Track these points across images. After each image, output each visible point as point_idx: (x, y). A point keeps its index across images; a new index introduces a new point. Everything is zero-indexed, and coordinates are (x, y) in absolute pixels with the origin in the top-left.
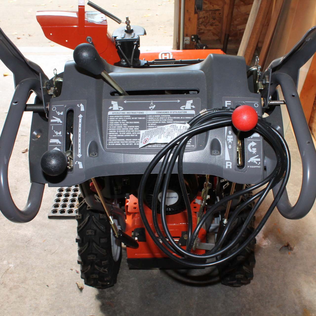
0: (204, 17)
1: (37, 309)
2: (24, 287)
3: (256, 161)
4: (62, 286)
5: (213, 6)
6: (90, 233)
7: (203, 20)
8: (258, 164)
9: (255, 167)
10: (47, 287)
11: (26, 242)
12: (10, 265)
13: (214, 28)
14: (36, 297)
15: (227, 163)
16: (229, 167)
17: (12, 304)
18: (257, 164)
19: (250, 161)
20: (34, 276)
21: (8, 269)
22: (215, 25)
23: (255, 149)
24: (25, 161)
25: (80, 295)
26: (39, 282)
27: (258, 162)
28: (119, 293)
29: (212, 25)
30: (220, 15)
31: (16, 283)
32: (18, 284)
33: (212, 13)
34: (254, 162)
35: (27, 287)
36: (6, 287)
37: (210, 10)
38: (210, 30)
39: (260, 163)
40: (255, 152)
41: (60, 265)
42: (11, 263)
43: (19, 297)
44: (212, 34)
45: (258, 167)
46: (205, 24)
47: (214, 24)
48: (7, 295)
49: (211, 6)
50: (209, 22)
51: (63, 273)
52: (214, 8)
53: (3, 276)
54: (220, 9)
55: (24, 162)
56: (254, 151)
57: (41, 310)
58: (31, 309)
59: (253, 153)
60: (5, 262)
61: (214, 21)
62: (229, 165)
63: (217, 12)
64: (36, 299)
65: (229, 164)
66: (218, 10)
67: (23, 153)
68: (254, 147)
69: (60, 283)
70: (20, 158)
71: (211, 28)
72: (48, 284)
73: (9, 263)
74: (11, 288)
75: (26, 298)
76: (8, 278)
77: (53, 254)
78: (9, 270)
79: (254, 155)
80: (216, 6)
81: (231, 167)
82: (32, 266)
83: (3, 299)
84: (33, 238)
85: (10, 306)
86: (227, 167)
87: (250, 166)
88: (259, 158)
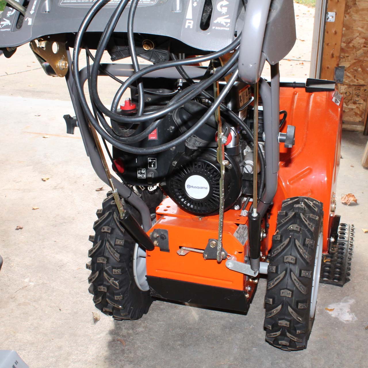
0: (346, 93)
1: (37, 329)
2: (34, 305)
3: (225, 22)
4: (76, 313)
5: (357, 80)
6: (106, 230)
7: (345, 96)
8: (227, 26)
9: (222, 28)
10: (59, 310)
11: (58, 267)
12: (31, 283)
13: (357, 107)
14: (42, 318)
15: (188, 21)
16: (189, 27)
17: (13, 318)
18: (225, 26)
19: (217, 21)
20: (50, 298)
21: (26, 286)
22: (359, 104)
23: (226, 8)
24: (95, 198)
25: (92, 326)
26: (53, 304)
27: (227, 23)
28: (138, 334)
29: (355, 103)
30: (366, 91)
31: (28, 300)
32: (30, 302)
33: (355, 88)
34: (222, 23)
35: (37, 306)
36: (15, 302)
37: (353, 85)
38: (352, 109)
39: (229, 24)
40: (226, 12)
41: (84, 294)
42: (33, 282)
43: (23, 314)
44: (354, 113)
45: (226, 29)
46: (347, 101)
47: (357, 102)
48: (12, 309)
49: (355, 80)
50: (351, 100)
51: (83, 302)
52: (358, 83)
53: (18, 292)
54: (365, 84)
55: (93, 199)
56: (224, 10)
57: (41, 331)
58: (29, 328)
59: (222, 13)
60: (27, 280)
61: (357, 99)
62: (189, 25)
63: (362, 88)
64: (41, 319)
65: (190, 23)
66: (363, 85)
67: (97, 191)
68: (225, 6)
69: (75, 310)
70: (91, 194)
71: (354, 107)
72: (61, 308)
73: (30, 281)
74: (20, 303)
75: (30, 316)
76: (22, 295)
77: (82, 283)
78: (27, 288)
79: (223, 15)
80: (362, 81)
81: (191, 27)
82: (54, 289)
83: (6, 312)
84: (68, 264)
85: (10, 320)
86: (186, 27)
87: (215, 28)
88: (229, 19)
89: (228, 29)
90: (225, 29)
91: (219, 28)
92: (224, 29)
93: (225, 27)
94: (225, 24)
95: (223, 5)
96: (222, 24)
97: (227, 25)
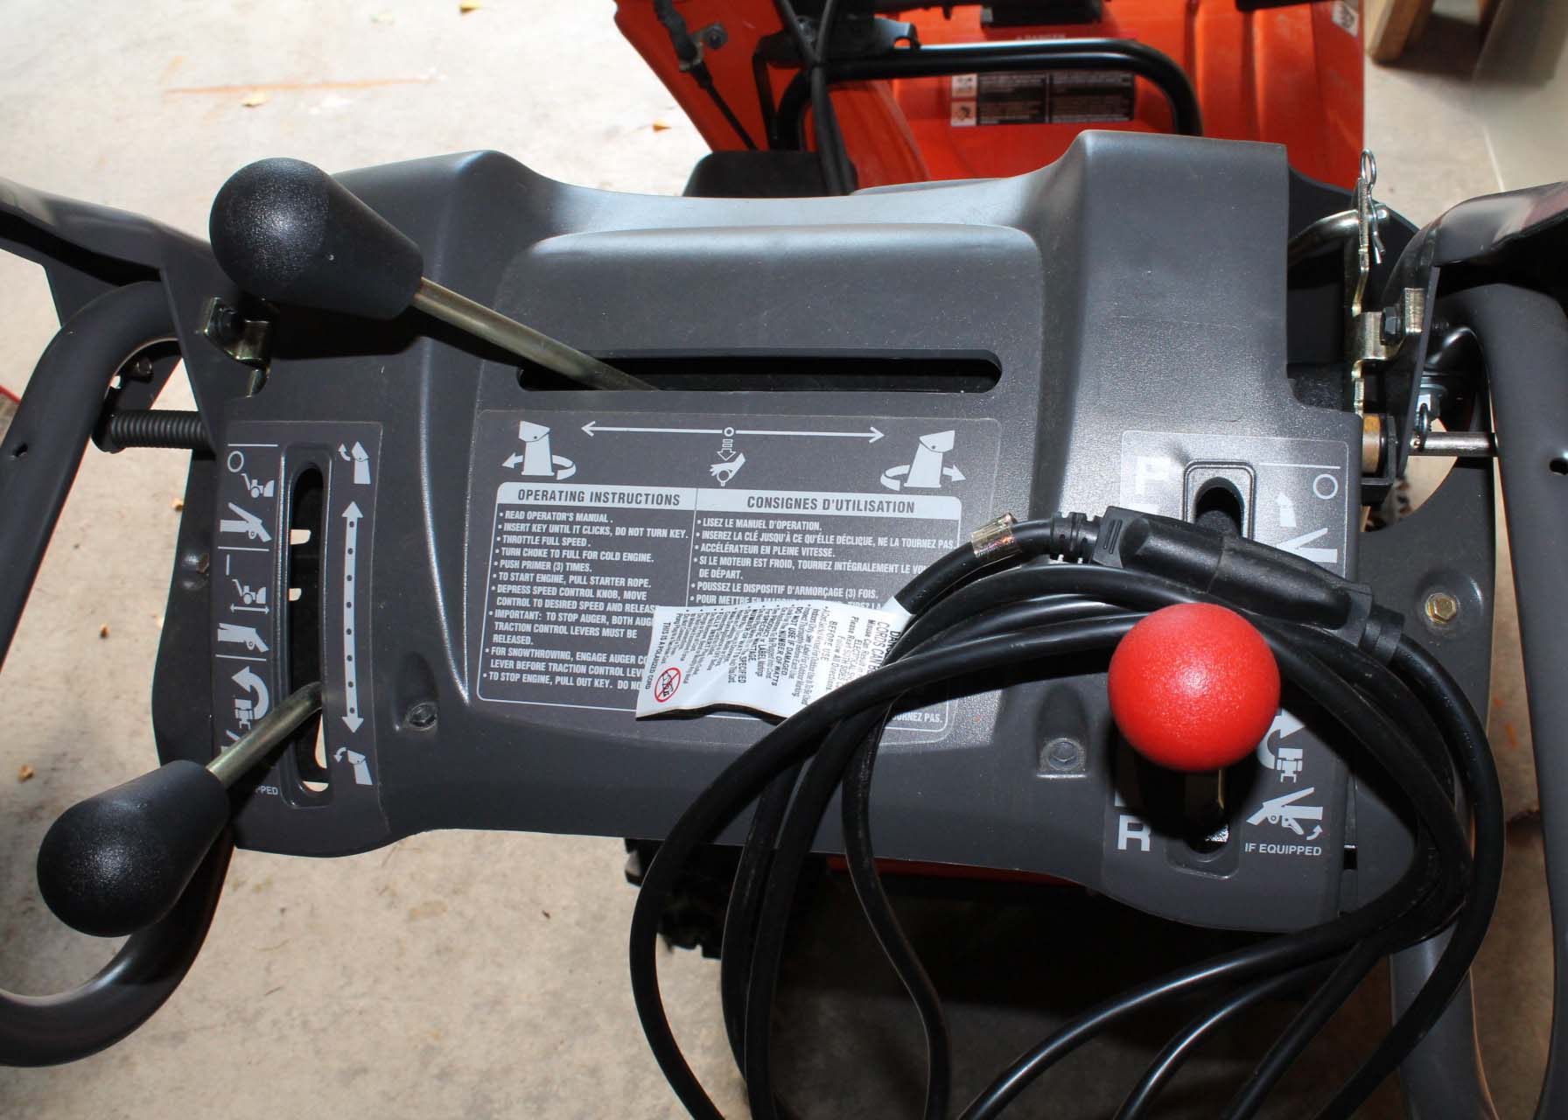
1: (498, 1006)
2: (459, 909)
3: (1299, 821)
8: (1309, 838)
9: (1289, 849)
10: (544, 918)
14: (500, 959)
15: (1124, 821)
16: (1134, 843)
17: (411, 976)
18: (1304, 835)
19: (1262, 818)
23: (1298, 753)
27: (1307, 825)
31: (434, 891)
32: (441, 897)
34: (1285, 824)
35: (470, 911)
36: (396, 907)
39: (1318, 830)
40: (1296, 772)
43: (438, 952)
45: (1308, 850)
48: (398, 940)
56: (1290, 762)
57: (514, 1013)
58: (476, 1007)
59: (1283, 775)
62: (1135, 834)
64: (500, 965)
68: (1292, 741)
69: (595, 906)
72: (547, 904)
74: (413, 909)
75: (463, 957)
79: (1289, 787)
81: (1146, 846)
83: (382, 953)
85: (405, 987)
86: (1122, 845)
87: (1258, 847)
88: (1316, 805)
89: (1317, 851)
90: (1302, 853)
91: (1275, 849)
92: (1299, 850)
93: (1300, 841)
94: (1299, 831)
95: (1283, 735)
96: (1290, 830)
97: (1309, 831)
